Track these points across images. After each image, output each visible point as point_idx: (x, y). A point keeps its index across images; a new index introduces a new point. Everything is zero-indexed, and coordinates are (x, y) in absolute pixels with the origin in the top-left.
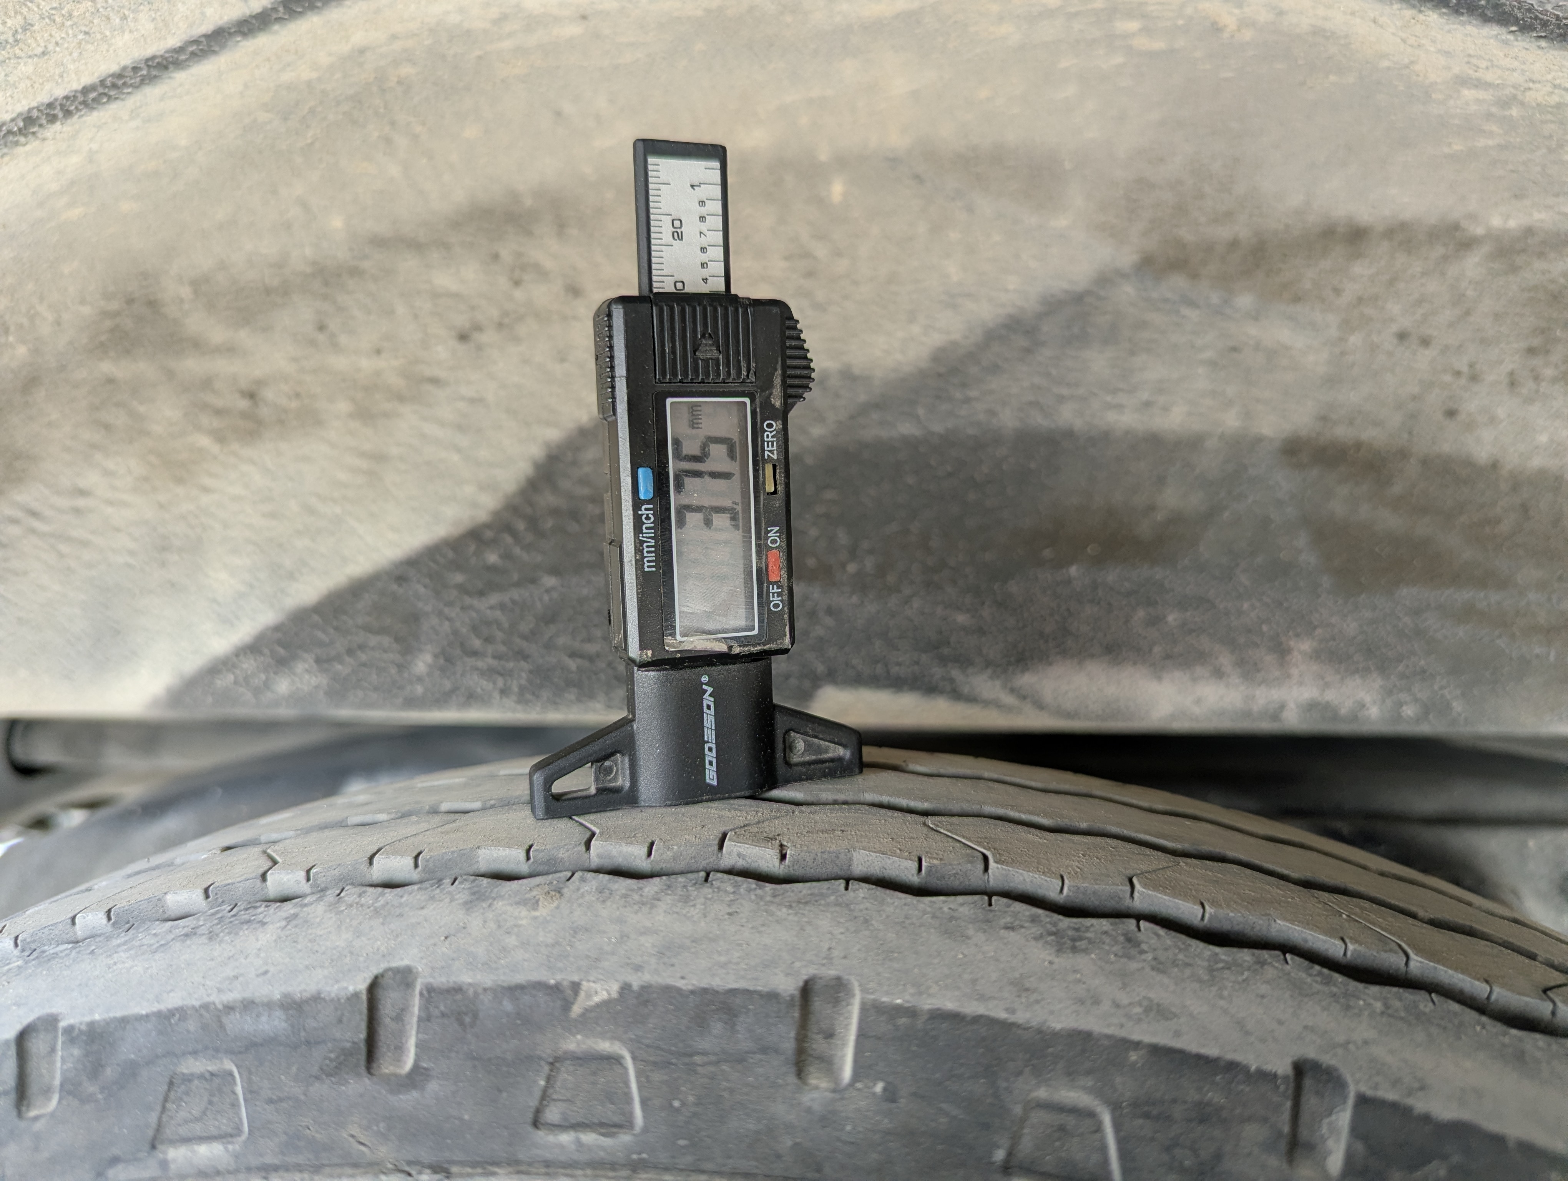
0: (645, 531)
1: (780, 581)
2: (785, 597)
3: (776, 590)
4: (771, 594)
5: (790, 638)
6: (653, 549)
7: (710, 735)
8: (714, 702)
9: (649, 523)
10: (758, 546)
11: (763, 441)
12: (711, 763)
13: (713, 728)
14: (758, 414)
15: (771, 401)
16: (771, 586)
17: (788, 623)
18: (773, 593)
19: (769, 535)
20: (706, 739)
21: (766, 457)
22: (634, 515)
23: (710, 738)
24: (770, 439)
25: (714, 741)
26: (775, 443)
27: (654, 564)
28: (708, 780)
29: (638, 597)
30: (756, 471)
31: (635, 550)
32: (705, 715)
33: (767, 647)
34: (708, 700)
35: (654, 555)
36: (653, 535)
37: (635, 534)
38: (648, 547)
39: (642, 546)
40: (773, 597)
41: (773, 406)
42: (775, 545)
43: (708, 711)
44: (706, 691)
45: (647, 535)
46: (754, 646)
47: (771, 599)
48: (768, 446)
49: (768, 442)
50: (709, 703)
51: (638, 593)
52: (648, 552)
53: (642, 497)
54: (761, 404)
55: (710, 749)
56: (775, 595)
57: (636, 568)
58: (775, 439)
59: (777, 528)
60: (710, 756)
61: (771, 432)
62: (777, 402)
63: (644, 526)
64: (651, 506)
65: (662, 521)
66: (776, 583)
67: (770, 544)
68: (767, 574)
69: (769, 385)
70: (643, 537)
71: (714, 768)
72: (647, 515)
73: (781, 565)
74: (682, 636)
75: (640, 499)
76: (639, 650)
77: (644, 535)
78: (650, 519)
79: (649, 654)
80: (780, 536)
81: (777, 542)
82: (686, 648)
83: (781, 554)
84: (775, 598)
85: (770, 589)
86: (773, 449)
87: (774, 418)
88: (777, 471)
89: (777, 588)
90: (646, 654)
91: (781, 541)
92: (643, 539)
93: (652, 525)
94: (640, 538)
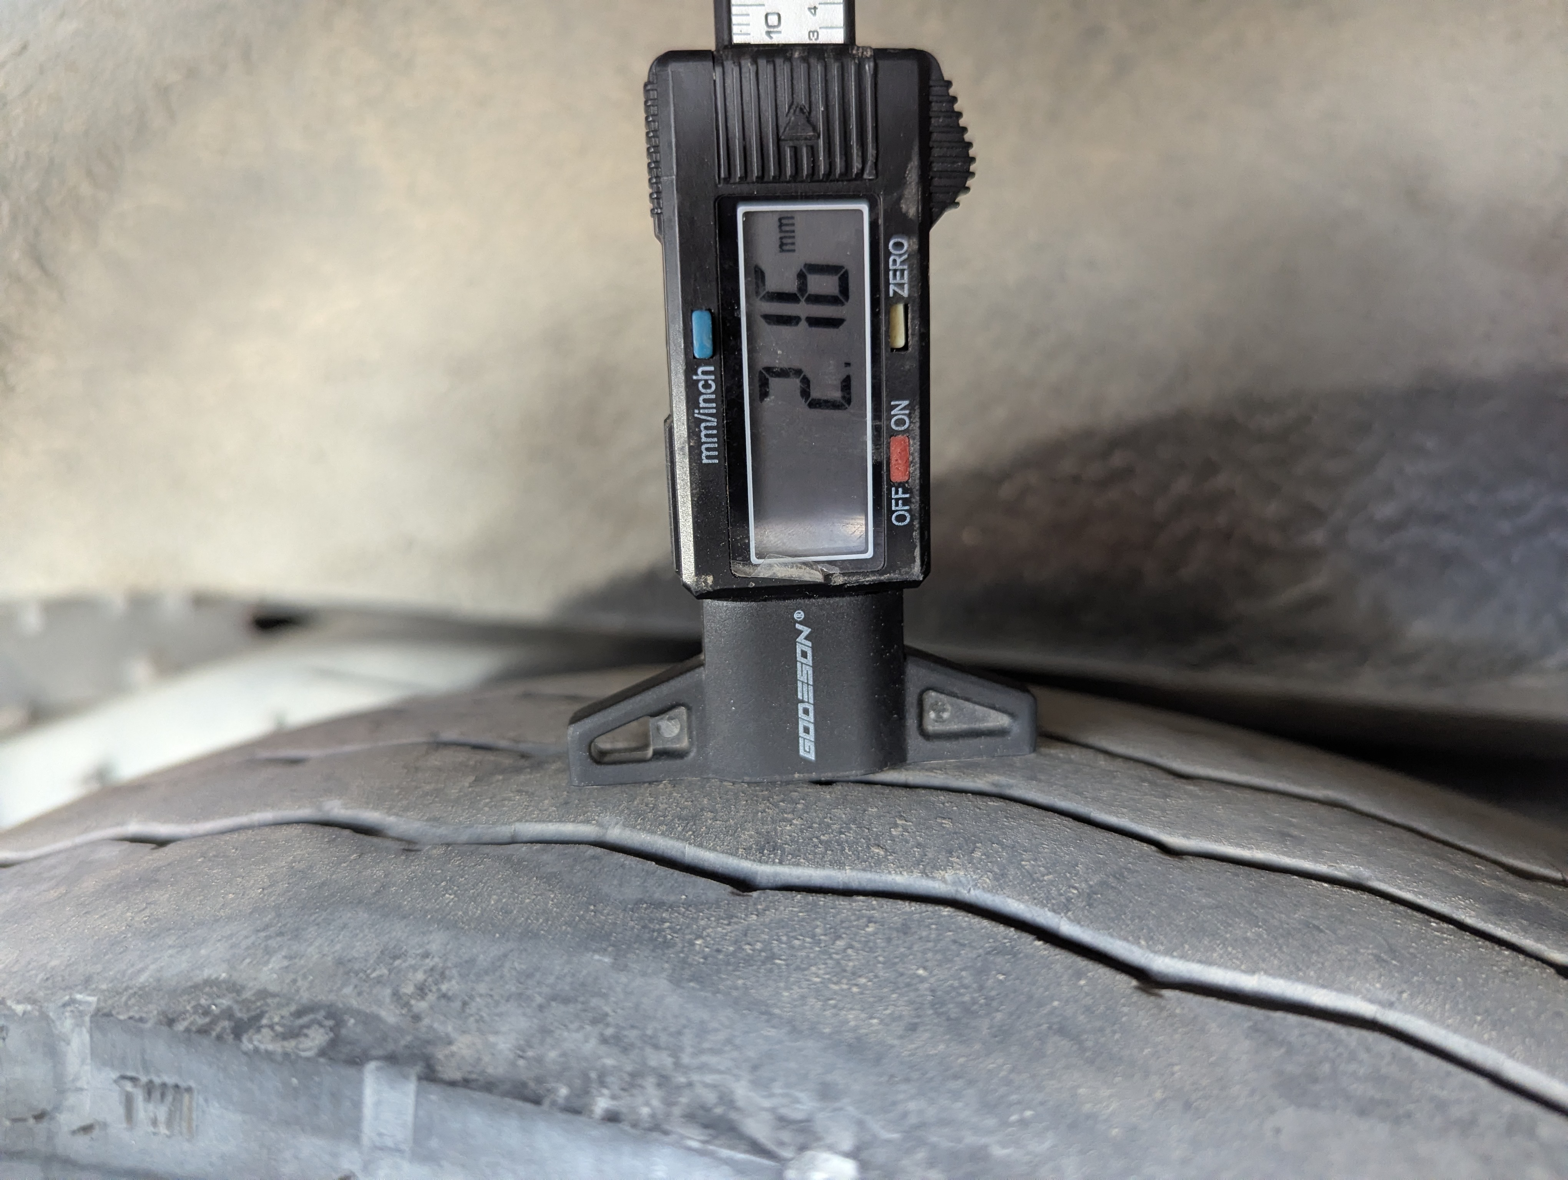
0: (702, 405)
1: (907, 482)
2: (916, 506)
3: (900, 495)
4: (893, 502)
5: (922, 565)
6: (715, 432)
8: (813, 648)
9: (709, 393)
10: (877, 429)
11: (887, 270)
12: (806, 730)
13: (811, 682)
14: (882, 229)
15: (901, 208)
16: (893, 489)
17: (918, 544)
18: (897, 500)
19: (893, 413)
20: (800, 697)
21: (891, 294)
22: (686, 382)
23: (806, 697)
24: (898, 266)
25: (811, 701)
26: (906, 273)
27: (716, 453)
28: (802, 753)
29: (692, 501)
30: (874, 314)
31: (689, 433)
32: (799, 665)
33: (884, 577)
34: (803, 644)
35: (716, 440)
36: (714, 411)
37: (688, 409)
38: (706, 428)
39: (699, 427)
40: (897, 505)
41: (905, 216)
42: (903, 428)
43: (804, 660)
44: (801, 632)
45: (706, 411)
46: (865, 574)
47: (893, 508)
48: (895, 277)
49: (895, 271)
50: (805, 649)
51: (692, 495)
52: (707, 436)
53: (697, 356)
54: (885, 211)
55: (806, 712)
56: (900, 502)
57: (690, 459)
58: (906, 267)
59: (906, 403)
61: (900, 255)
62: (911, 208)
63: (701, 398)
64: (712, 368)
65: (729, 390)
66: (901, 485)
67: (894, 427)
68: (888, 470)
69: (899, 182)
70: (699, 413)
71: (812, 736)
72: (706, 381)
73: (911, 459)
74: (758, 558)
75: (694, 357)
76: (696, 575)
77: (701, 411)
78: (710, 387)
79: (710, 579)
80: (910, 413)
81: (905, 424)
82: (761, 576)
83: (911, 442)
84: (900, 507)
85: (893, 493)
86: (903, 281)
87: (907, 233)
88: (910, 316)
89: (904, 493)
90: (706, 580)
91: (911, 422)
92: (699, 416)
93: (713, 396)
94: (696, 415)
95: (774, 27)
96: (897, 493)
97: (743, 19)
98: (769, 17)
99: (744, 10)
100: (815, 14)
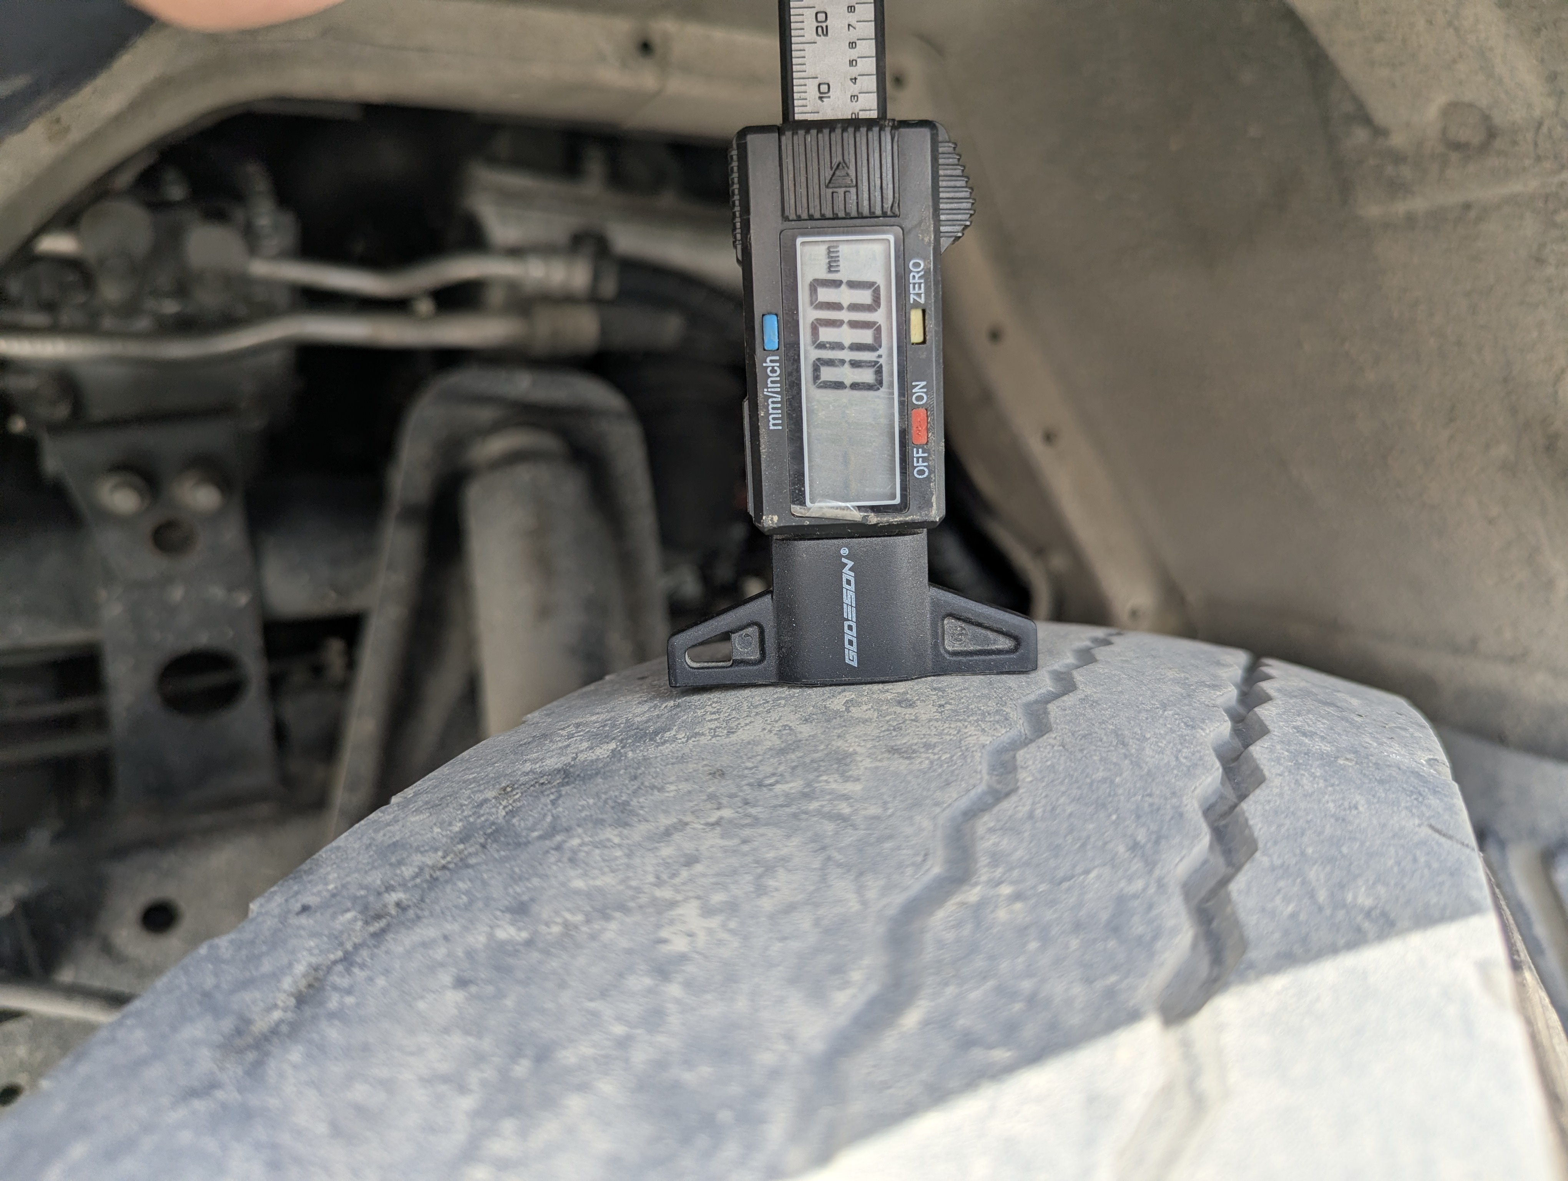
0: (770, 385)
1: (926, 444)
2: (933, 463)
3: (920, 454)
4: (915, 459)
6: (779, 405)
8: (855, 577)
10: (901, 403)
11: (909, 283)
12: (851, 643)
13: (854, 605)
14: (904, 253)
16: (915, 449)
18: (918, 458)
19: (914, 391)
21: (912, 301)
22: (758, 368)
24: (917, 280)
25: (854, 620)
26: (923, 285)
27: (780, 422)
28: (847, 661)
30: (899, 317)
31: (760, 406)
33: (909, 518)
34: (848, 574)
35: (780, 412)
36: (779, 390)
37: (759, 389)
38: (773, 402)
39: (768, 403)
40: (918, 462)
41: (921, 242)
42: (922, 403)
43: (848, 587)
45: (773, 390)
46: (894, 516)
47: (915, 464)
48: (914, 289)
49: (914, 284)
52: (773, 408)
53: (766, 348)
55: (850, 628)
56: (920, 460)
58: (922, 281)
59: (924, 383)
60: (850, 635)
61: (918, 272)
62: (926, 236)
63: (769, 380)
64: (777, 358)
65: (790, 374)
66: (921, 446)
67: (915, 402)
68: (911, 436)
70: (768, 392)
72: (773, 367)
73: (928, 426)
74: (812, 501)
75: (764, 349)
77: (769, 390)
78: (775, 371)
79: (776, 518)
80: (927, 391)
81: (923, 399)
82: (814, 515)
83: (928, 413)
84: (920, 463)
85: (915, 452)
86: (920, 292)
87: (923, 255)
88: (926, 317)
89: (923, 453)
90: (772, 518)
91: (928, 398)
92: (767, 394)
93: (778, 379)
94: (765, 393)
95: (825, 93)
96: (918, 453)
97: (802, 88)
98: (821, 86)
99: (802, 82)
100: (855, 83)
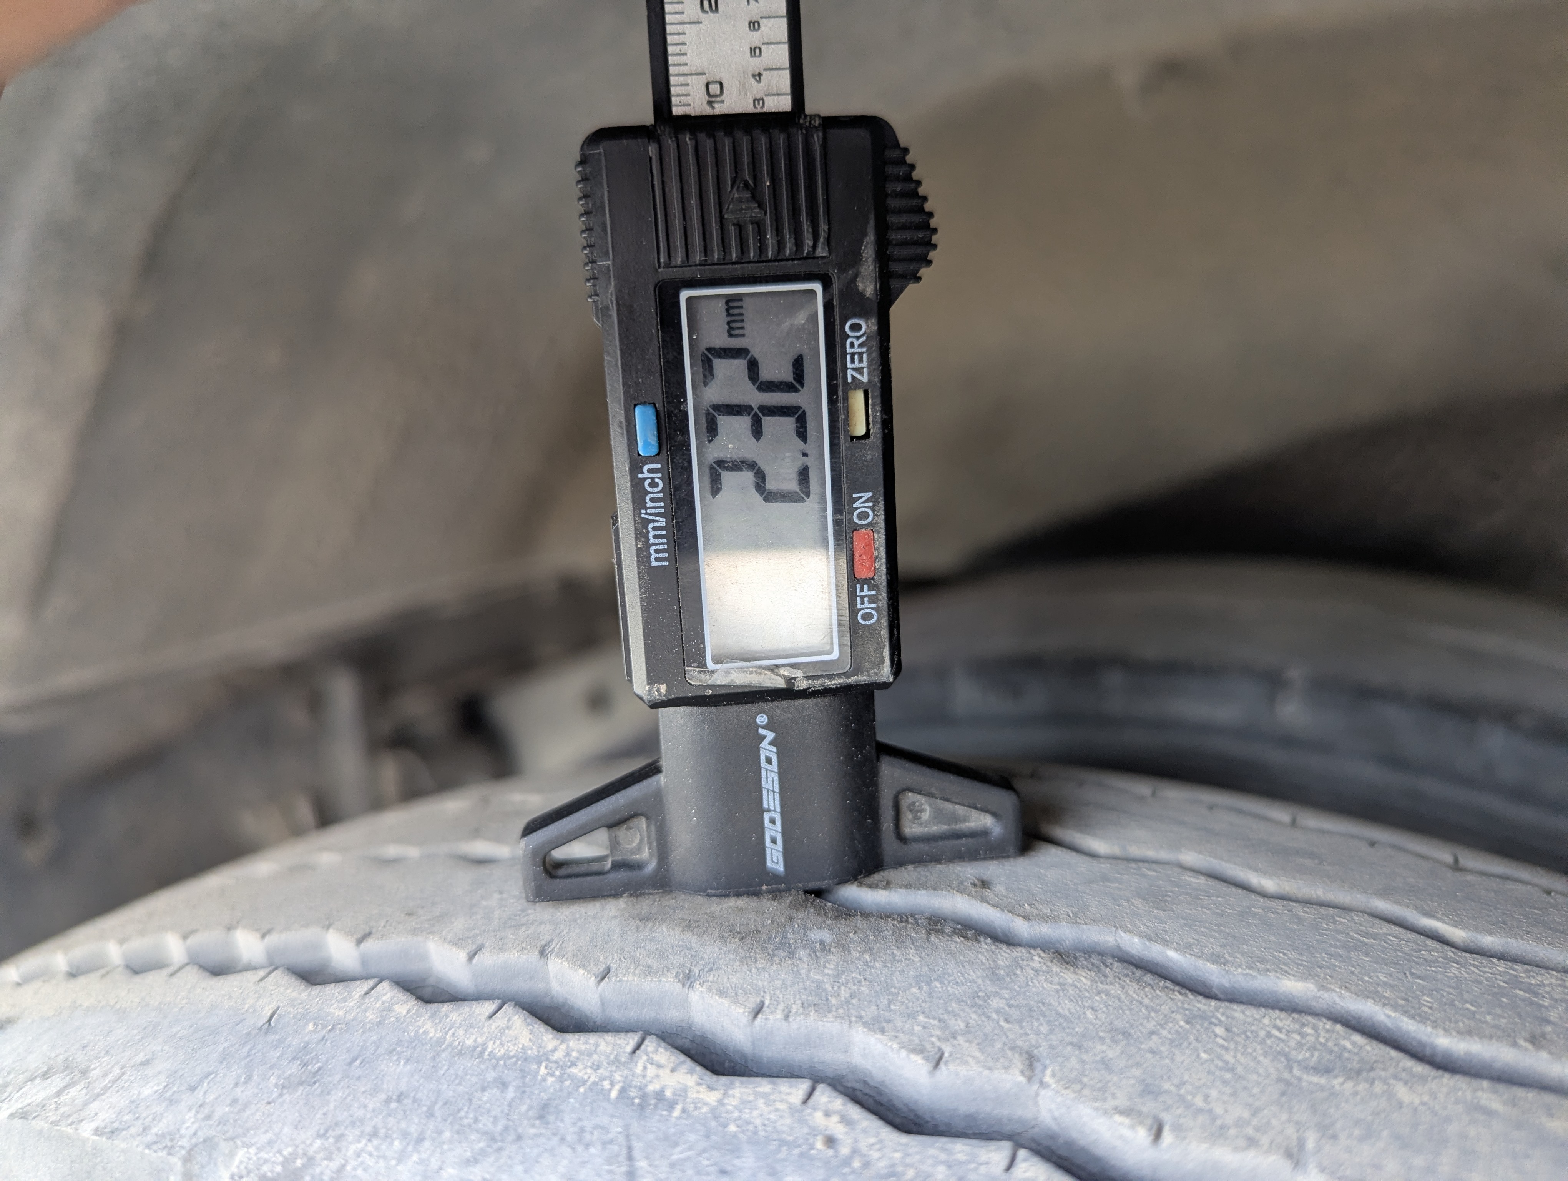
0: (649, 504)
1: (873, 579)
2: (883, 603)
3: (866, 592)
4: (859, 599)
5: (892, 666)
6: (664, 532)
7: (772, 801)
8: (779, 754)
9: (656, 492)
10: (837, 523)
11: (845, 353)
13: (777, 790)
14: (837, 309)
15: (857, 287)
16: (858, 586)
17: (887, 644)
18: (862, 598)
19: (855, 506)
20: (765, 805)
21: (849, 380)
22: (631, 481)
24: (856, 349)
25: (778, 809)
26: (865, 356)
27: (666, 555)
28: (769, 864)
29: (642, 606)
30: (832, 402)
31: (636, 534)
32: (763, 772)
33: (852, 680)
34: (767, 750)
35: (665, 541)
36: (663, 510)
37: (634, 510)
38: (654, 529)
39: (646, 528)
40: (863, 603)
41: (861, 295)
42: (866, 522)
43: (768, 767)
44: (764, 737)
45: (654, 511)
46: (831, 677)
47: (859, 606)
48: (853, 361)
49: (853, 354)
50: (769, 754)
51: (642, 600)
52: (655, 537)
53: (641, 453)
54: (840, 292)
55: (773, 821)
56: (866, 599)
57: (638, 561)
58: (864, 350)
59: (869, 494)
61: (858, 338)
62: (868, 287)
63: (648, 497)
64: (659, 466)
65: (677, 489)
66: (866, 581)
67: (856, 521)
68: (853, 567)
69: (855, 260)
70: (646, 514)
72: (653, 479)
73: (876, 553)
74: (715, 663)
75: (639, 455)
76: (648, 684)
77: (649, 511)
78: (657, 485)
79: (663, 688)
80: (874, 506)
81: (869, 517)
82: (718, 683)
83: (876, 536)
84: (866, 605)
85: (858, 590)
86: (861, 365)
87: (864, 314)
88: (870, 401)
89: (869, 590)
90: (659, 688)
91: (875, 515)
92: (647, 516)
93: (661, 495)
94: (643, 516)
95: (716, 96)
96: (862, 590)
97: (683, 89)
98: (711, 86)
99: (682, 79)
100: (759, 81)
